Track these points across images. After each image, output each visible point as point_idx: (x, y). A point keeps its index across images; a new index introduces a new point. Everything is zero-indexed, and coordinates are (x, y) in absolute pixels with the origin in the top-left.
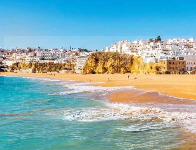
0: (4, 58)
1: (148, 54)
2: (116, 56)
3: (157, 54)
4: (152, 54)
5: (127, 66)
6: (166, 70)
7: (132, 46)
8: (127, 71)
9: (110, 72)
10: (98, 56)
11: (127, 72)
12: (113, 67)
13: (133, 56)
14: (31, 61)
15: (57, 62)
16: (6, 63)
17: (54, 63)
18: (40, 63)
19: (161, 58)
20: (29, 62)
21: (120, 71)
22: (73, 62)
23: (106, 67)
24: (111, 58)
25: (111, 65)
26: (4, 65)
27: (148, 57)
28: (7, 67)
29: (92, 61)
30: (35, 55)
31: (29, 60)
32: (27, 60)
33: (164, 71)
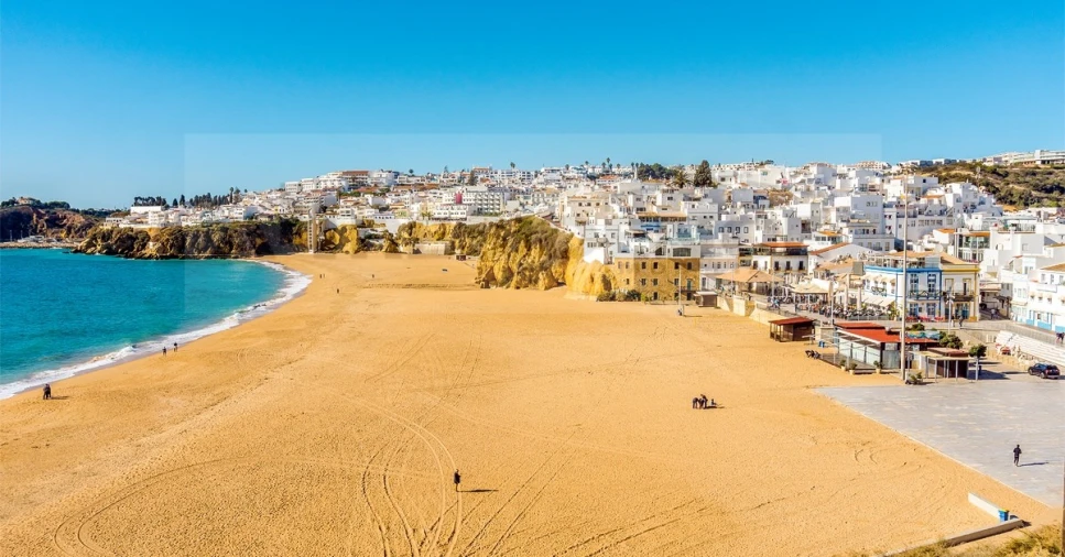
0: (383, 210)
1: (597, 235)
4: (604, 236)
5: (554, 268)
6: (630, 287)
8: (558, 281)
11: (556, 284)
14: (446, 219)
16: (383, 225)
18: (467, 223)
20: (438, 223)
21: (537, 280)
26: (379, 232)
28: (385, 236)
30: (459, 201)
31: (443, 216)
32: (436, 216)
33: (625, 289)
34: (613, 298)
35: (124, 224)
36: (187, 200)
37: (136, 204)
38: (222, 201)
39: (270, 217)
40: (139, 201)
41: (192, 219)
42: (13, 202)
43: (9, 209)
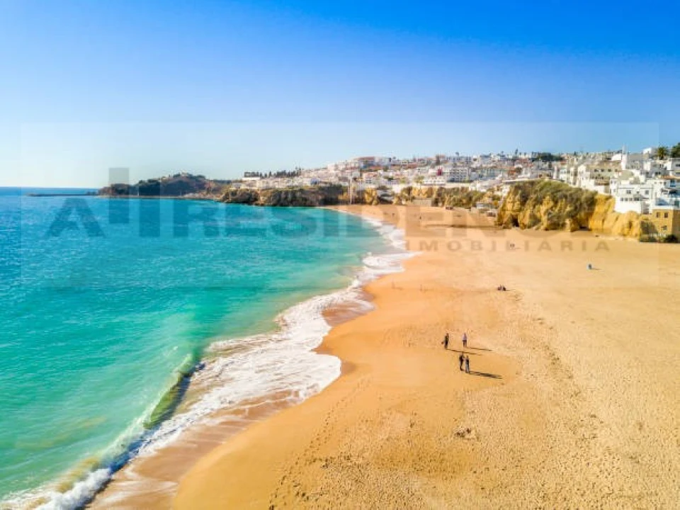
0: (390, 179)
1: (629, 192)
2: (559, 194)
3: (650, 193)
4: (638, 192)
5: (580, 215)
6: (669, 232)
7: (600, 171)
8: (581, 226)
9: (542, 227)
10: (529, 188)
11: (578, 227)
12: (550, 216)
13: (596, 193)
14: (431, 185)
15: (474, 189)
16: (391, 188)
17: (470, 189)
18: (446, 187)
19: (661, 203)
20: (427, 187)
21: (563, 225)
22: (498, 190)
23: (538, 215)
24: (548, 197)
25: (547, 210)
26: (389, 192)
27: (626, 200)
28: (393, 194)
29: (514, 199)
30: (440, 173)
31: (429, 183)
32: (425, 183)
33: (664, 234)
34: (652, 240)
35: (243, 187)
36: (272, 174)
37: (245, 176)
38: (292, 175)
39: (326, 183)
40: (246, 175)
41: (282, 185)
42: (178, 176)
43: (177, 179)
